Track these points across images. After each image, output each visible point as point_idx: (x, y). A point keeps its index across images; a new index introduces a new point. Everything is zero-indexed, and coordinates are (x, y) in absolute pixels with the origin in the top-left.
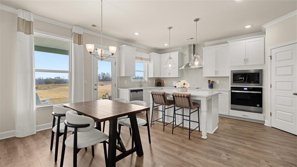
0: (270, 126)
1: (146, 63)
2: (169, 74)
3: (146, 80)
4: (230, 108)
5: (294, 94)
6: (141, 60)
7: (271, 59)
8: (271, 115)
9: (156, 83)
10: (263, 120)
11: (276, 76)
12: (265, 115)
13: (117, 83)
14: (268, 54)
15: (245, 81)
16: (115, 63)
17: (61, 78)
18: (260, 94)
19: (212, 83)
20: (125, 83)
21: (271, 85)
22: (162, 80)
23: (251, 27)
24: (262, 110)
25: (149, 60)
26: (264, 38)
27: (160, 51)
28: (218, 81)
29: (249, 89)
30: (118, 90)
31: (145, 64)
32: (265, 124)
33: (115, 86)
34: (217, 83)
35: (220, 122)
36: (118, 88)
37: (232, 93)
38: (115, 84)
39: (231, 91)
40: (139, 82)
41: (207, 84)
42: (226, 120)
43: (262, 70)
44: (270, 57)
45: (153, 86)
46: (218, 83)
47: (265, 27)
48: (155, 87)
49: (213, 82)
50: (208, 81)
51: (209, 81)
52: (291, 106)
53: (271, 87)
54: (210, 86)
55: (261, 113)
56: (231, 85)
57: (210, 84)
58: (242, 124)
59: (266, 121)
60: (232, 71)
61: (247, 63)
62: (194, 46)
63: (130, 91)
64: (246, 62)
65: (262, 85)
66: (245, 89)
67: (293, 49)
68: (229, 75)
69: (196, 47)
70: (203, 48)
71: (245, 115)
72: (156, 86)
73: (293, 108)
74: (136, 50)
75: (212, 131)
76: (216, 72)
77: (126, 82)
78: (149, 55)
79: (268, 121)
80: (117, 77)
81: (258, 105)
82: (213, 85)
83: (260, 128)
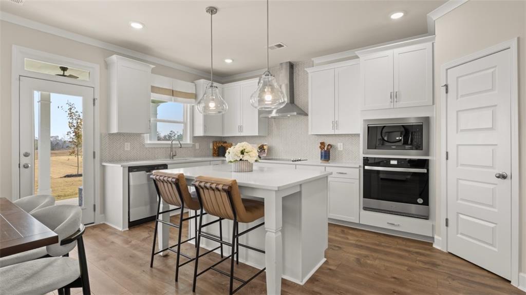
0: (445, 251)
1: (188, 104)
2: (241, 129)
3: (188, 140)
4: (362, 207)
5: (498, 177)
6: (172, 97)
7: (447, 92)
8: (447, 225)
9: (214, 148)
10: (431, 236)
11: (457, 132)
12: (434, 224)
13: (101, 149)
14: (440, 82)
15: (406, 143)
16: (94, 100)
17: (60, 138)
18: (424, 173)
19: (327, 149)
20: (126, 149)
21: (447, 153)
22: (228, 142)
23: (403, 17)
24: (428, 211)
25: (195, 96)
26: (433, 43)
27: (222, 77)
28: (340, 146)
29: (401, 163)
30: (104, 166)
31: (185, 104)
32: (434, 246)
33: (94, 157)
34: (339, 149)
35: (331, 245)
36: (101, 161)
37: (365, 171)
38: (94, 153)
39: (364, 167)
40: (168, 148)
41: (318, 152)
42: (352, 235)
43: (427, 119)
44: (445, 88)
45: (208, 156)
46: (342, 149)
47: (434, 19)
48: (211, 159)
49: (329, 147)
50: (320, 145)
51: (322, 144)
52: (492, 206)
53: (447, 159)
54: (323, 154)
55: (426, 218)
56: (363, 153)
57: (323, 151)
58: (383, 246)
59: (436, 237)
60: (365, 121)
61: (396, 102)
62: (292, 66)
63: (127, 169)
64: (395, 99)
65: (428, 154)
66: (393, 162)
67: (495, 67)
68: (360, 129)
69: (295, 70)
70: (309, 70)
71: (393, 224)
72: (213, 156)
73: (496, 210)
74: (153, 71)
75: (303, 277)
76: (335, 124)
77: (127, 146)
78: (196, 85)
79: (440, 238)
80: (101, 135)
81: (420, 201)
82: (329, 153)
83: (423, 258)
